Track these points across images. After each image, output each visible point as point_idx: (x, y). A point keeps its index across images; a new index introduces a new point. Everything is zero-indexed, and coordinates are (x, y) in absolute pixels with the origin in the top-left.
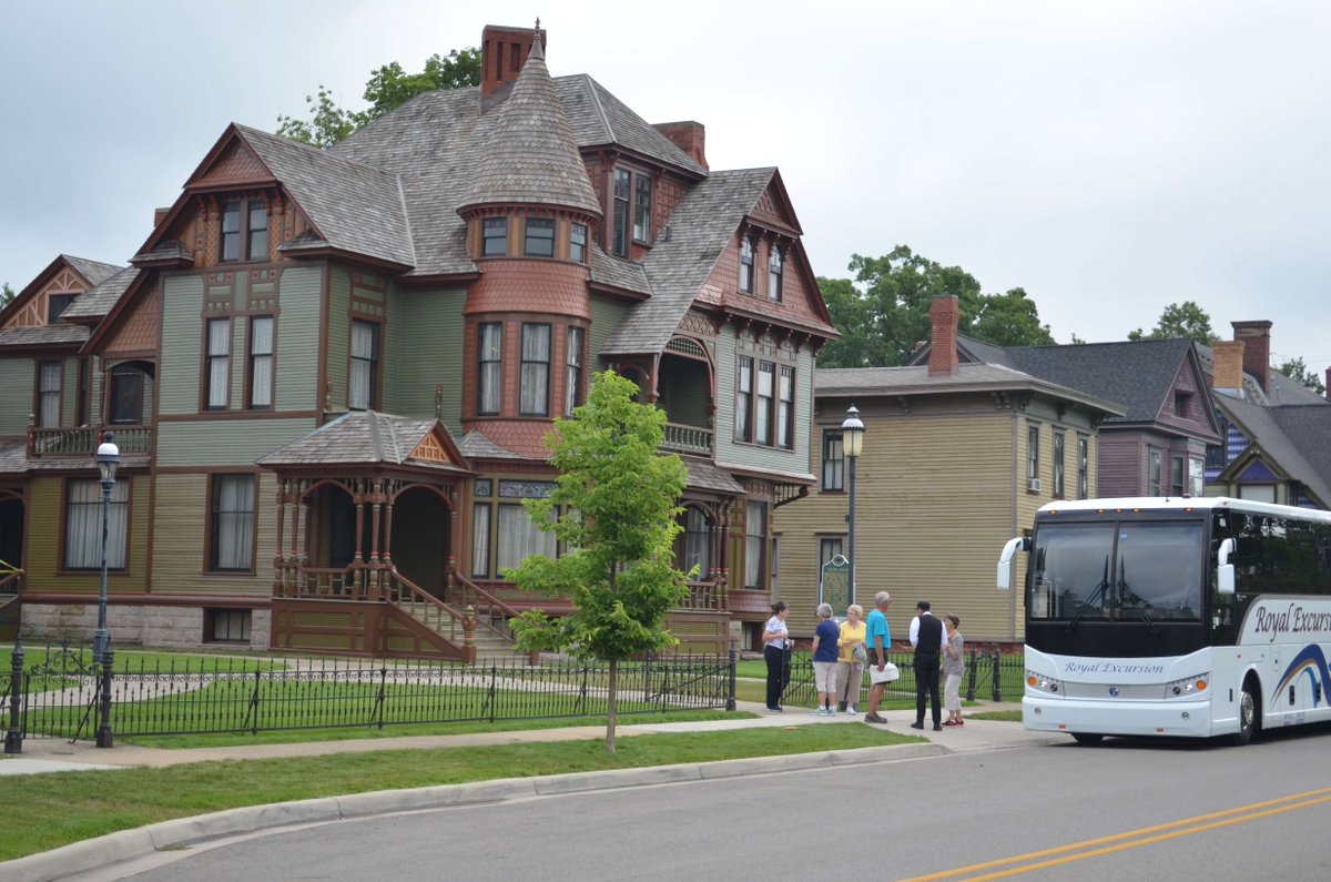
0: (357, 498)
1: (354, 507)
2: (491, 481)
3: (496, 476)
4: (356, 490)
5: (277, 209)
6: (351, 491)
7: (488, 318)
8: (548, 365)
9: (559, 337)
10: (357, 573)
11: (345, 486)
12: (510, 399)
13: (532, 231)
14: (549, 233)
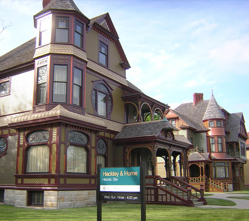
0: (200, 166)
1: (199, 167)
2: (215, 163)
3: (215, 162)
4: (199, 165)
5: (177, 121)
6: (198, 165)
7: (210, 137)
8: (222, 144)
9: (223, 139)
10: (201, 178)
11: (197, 164)
12: (217, 149)
13: (217, 123)
14: (220, 123)
